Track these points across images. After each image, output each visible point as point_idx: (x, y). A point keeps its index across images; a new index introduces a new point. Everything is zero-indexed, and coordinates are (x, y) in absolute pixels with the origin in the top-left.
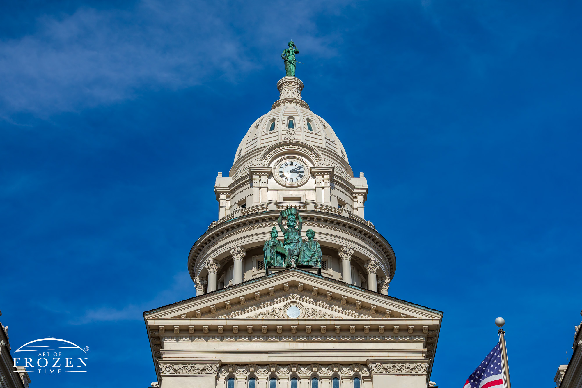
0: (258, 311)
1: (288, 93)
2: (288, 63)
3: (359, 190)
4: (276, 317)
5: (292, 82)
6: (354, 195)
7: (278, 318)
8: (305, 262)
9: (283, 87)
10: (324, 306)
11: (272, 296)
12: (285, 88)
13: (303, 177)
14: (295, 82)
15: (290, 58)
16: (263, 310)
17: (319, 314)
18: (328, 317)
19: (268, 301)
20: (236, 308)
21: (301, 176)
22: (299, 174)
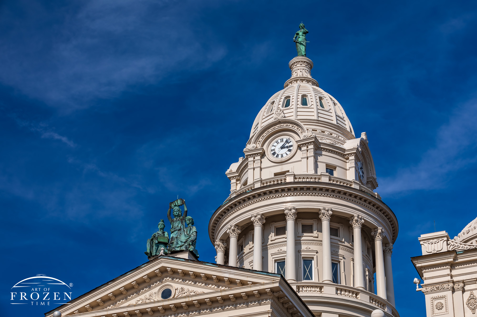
0: (138, 299)
1: (296, 72)
2: (298, 44)
3: (350, 151)
4: (152, 300)
5: (299, 61)
6: (346, 157)
7: (154, 301)
8: (178, 247)
9: (293, 68)
10: (190, 285)
11: (149, 283)
12: (295, 68)
13: (292, 151)
14: (302, 61)
15: (300, 40)
16: (142, 297)
17: (186, 292)
18: (194, 294)
19: (146, 288)
20: (120, 297)
21: (290, 150)
22: (288, 148)
